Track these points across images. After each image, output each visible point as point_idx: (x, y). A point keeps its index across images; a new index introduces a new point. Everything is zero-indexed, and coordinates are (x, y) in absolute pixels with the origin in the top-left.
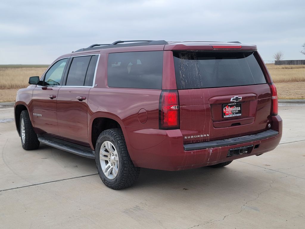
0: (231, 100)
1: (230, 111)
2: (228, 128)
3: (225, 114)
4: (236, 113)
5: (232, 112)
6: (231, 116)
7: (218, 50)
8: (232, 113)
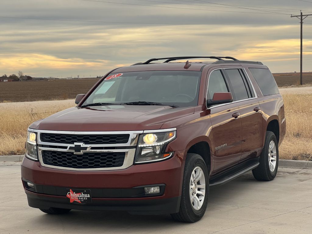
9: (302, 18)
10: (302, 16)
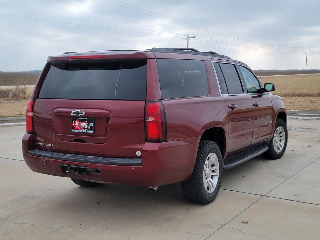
0: (72, 114)
1: (81, 126)
2: (71, 143)
3: (73, 128)
4: (88, 129)
5: (83, 127)
6: (79, 131)
7: (74, 61)
8: (83, 129)
9: (188, 39)
10: (188, 38)
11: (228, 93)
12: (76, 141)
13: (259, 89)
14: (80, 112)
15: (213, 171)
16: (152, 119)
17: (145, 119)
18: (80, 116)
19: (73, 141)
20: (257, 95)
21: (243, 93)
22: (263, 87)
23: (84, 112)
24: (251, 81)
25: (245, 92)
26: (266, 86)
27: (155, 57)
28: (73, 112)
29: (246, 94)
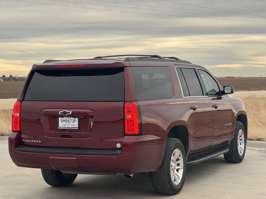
11: (190, 96)
12: (62, 136)
13: (219, 91)
14: (67, 112)
15: (178, 165)
16: (130, 116)
17: (124, 117)
18: (67, 115)
19: (60, 136)
20: (217, 98)
21: (203, 95)
22: (222, 89)
23: (71, 112)
24: (211, 85)
25: (205, 94)
26: (226, 88)
27: (130, 66)
28: (60, 112)
29: (206, 96)
